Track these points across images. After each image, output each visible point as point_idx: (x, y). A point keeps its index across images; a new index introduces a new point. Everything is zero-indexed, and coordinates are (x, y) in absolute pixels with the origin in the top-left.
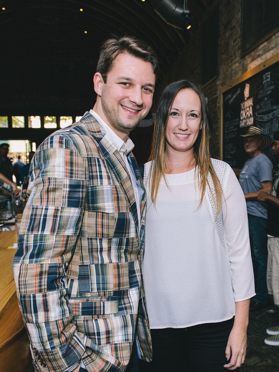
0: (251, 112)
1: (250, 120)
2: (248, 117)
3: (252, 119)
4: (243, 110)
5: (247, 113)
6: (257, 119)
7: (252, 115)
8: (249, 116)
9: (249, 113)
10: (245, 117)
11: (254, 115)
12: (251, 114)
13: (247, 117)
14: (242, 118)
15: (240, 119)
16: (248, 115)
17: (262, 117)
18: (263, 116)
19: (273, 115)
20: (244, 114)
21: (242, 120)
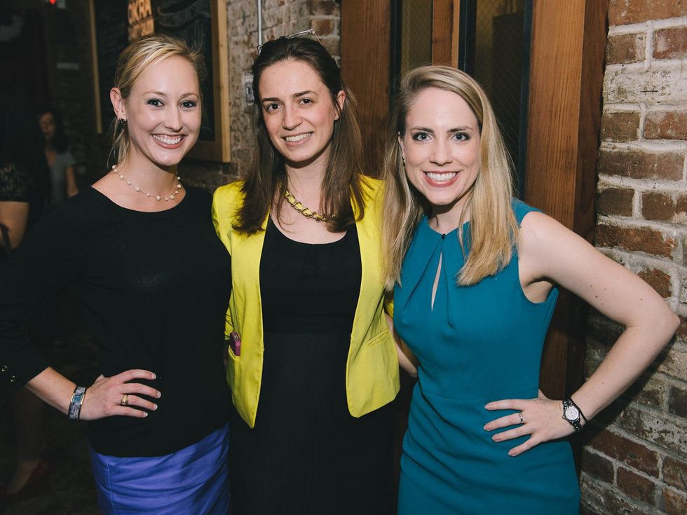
0: (148, 7)
1: (146, 26)
2: (143, 18)
3: (151, 23)
4: (132, 3)
5: (142, 10)
6: (160, 23)
7: (150, 13)
8: (145, 15)
9: (145, 9)
10: (138, 19)
11: (155, 14)
12: (148, 12)
13: (141, 17)
14: (131, 21)
15: (127, 24)
16: (142, 14)
17: (171, 17)
18: (172, 14)
19: (193, 12)
20: (135, 13)
21: (132, 27)
